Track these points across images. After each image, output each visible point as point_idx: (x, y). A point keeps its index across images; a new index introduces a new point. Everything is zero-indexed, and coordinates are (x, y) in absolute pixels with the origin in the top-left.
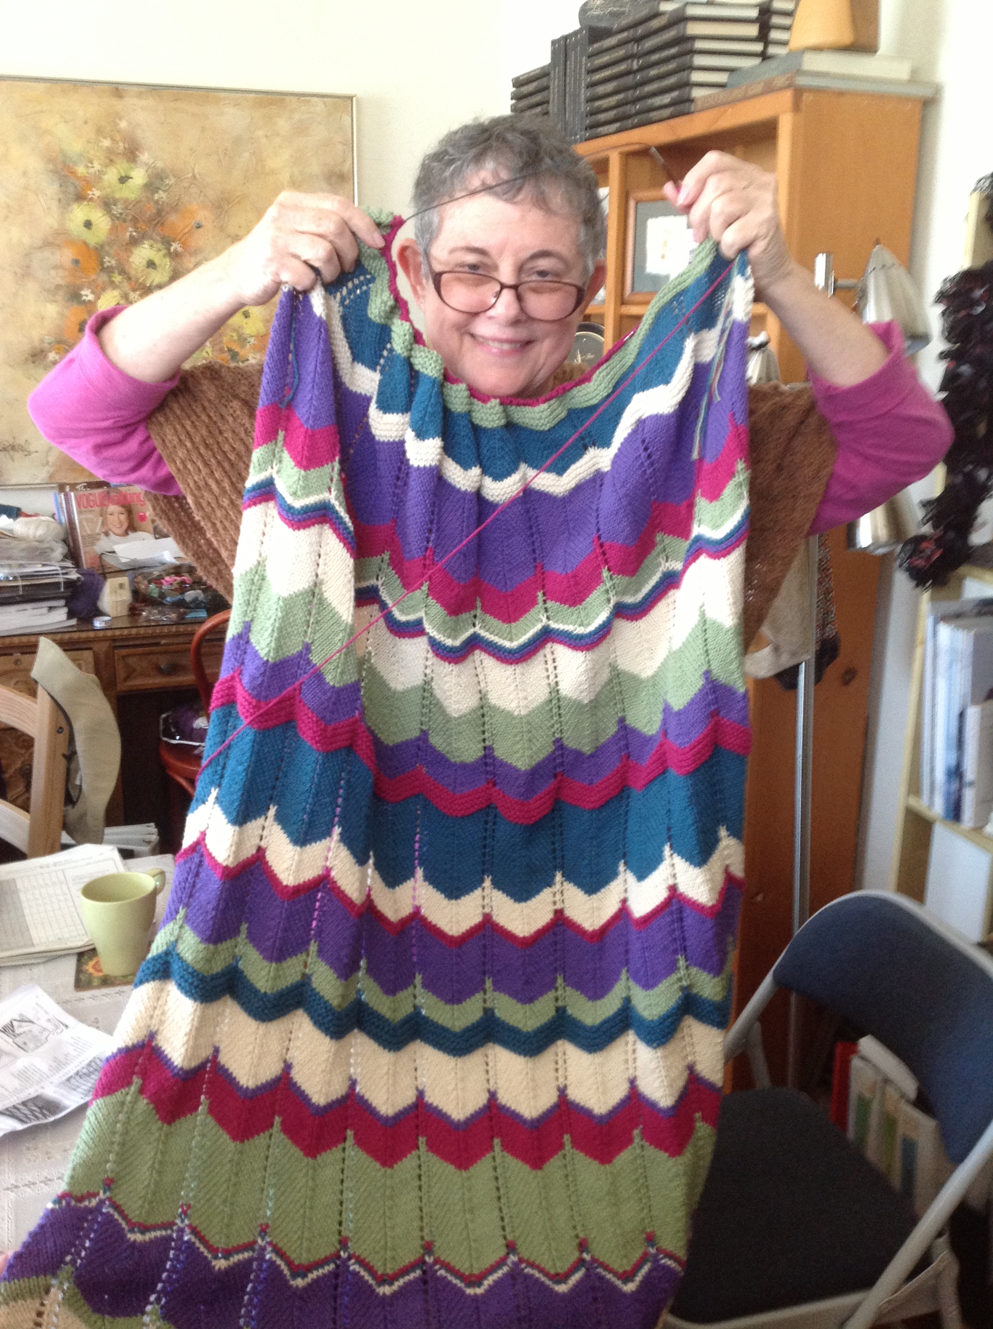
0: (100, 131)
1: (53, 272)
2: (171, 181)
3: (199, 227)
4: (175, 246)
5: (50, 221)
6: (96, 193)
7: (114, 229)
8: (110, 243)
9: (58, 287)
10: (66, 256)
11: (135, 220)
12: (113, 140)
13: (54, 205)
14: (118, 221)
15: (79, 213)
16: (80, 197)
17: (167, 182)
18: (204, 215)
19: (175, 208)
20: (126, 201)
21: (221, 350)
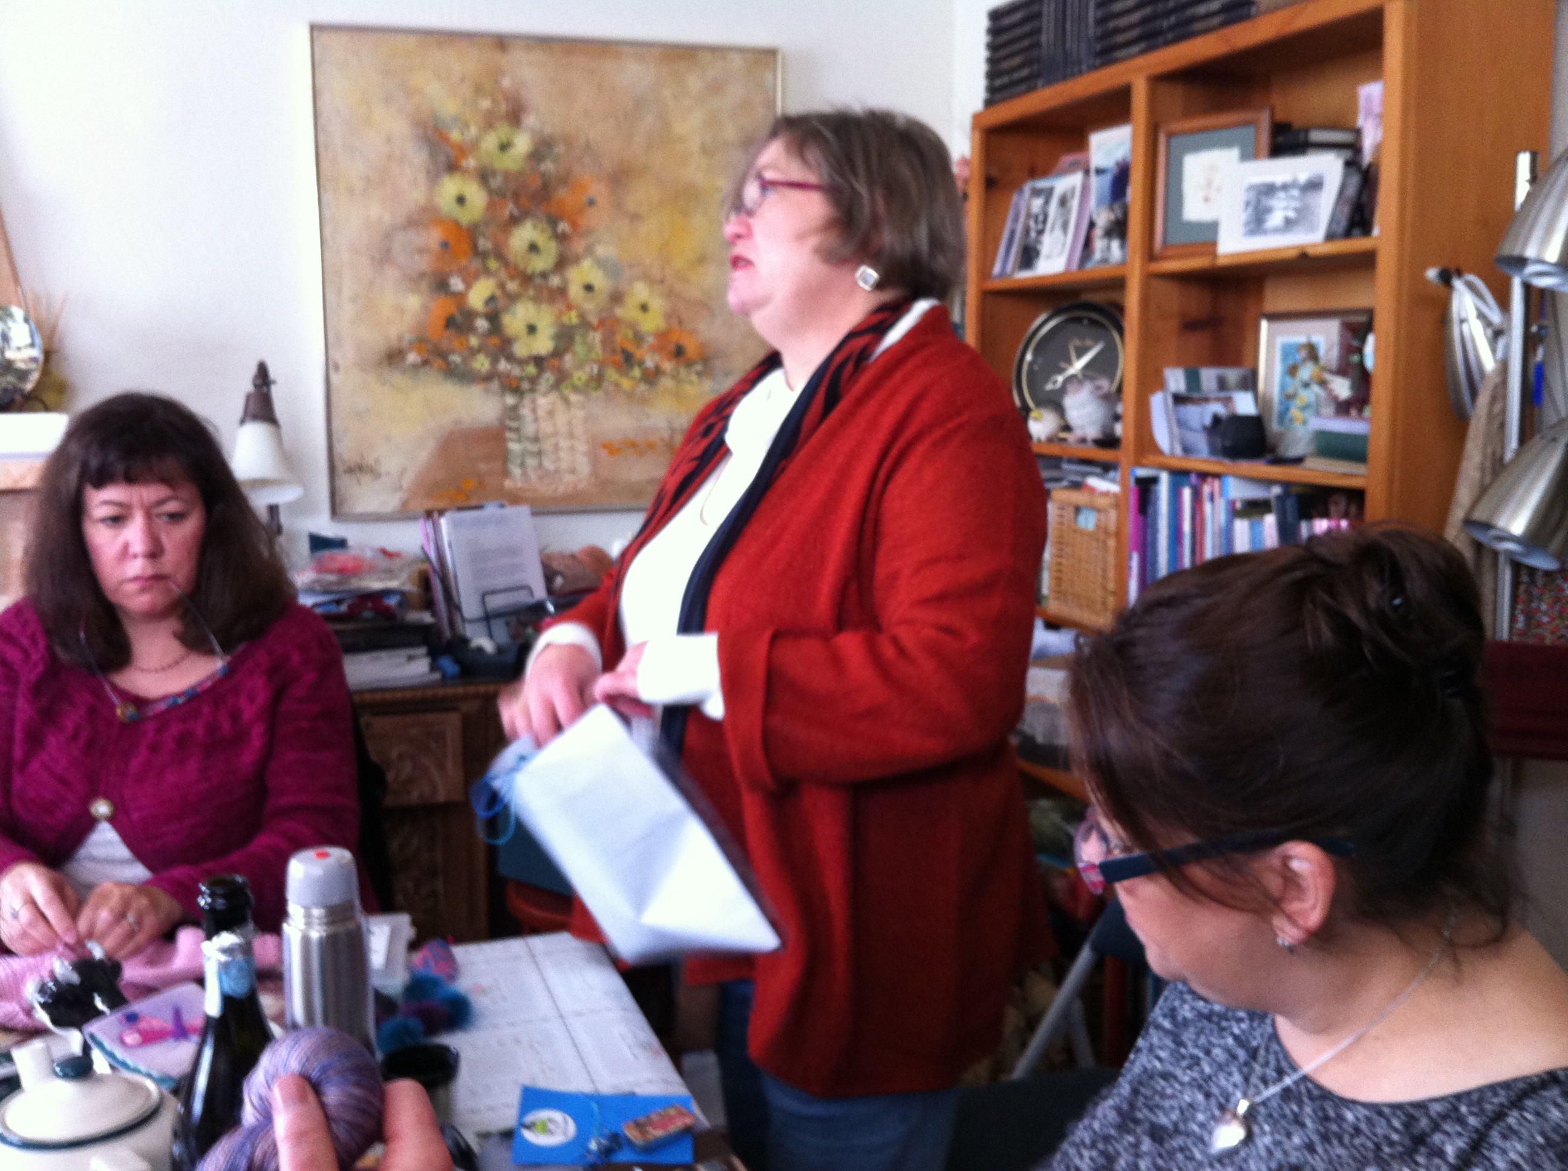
0: (478, 90)
1: (417, 258)
2: (560, 149)
3: (591, 203)
4: (563, 226)
5: (416, 196)
6: (471, 163)
7: (491, 206)
8: (487, 223)
9: (422, 275)
10: (433, 237)
11: (516, 196)
12: (494, 101)
13: (422, 178)
14: (496, 196)
15: (450, 187)
16: (453, 167)
17: (555, 149)
18: (598, 190)
19: (564, 179)
20: (507, 175)
21: (614, 351)
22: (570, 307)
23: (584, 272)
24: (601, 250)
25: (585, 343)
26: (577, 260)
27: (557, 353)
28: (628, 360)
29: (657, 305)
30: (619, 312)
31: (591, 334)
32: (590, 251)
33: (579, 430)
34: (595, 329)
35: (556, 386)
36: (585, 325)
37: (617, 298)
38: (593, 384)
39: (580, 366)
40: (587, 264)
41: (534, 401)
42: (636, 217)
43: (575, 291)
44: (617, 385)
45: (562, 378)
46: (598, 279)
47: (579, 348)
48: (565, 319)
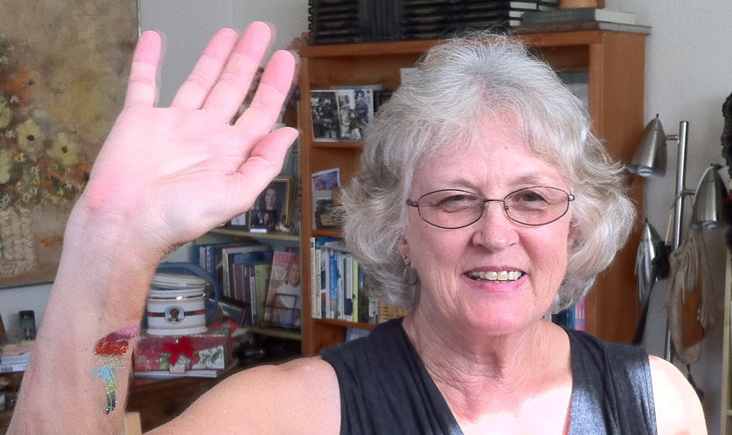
2: (12, 48)
4: (14, 99)
17: (8, 49)
18: (35, 75)
19: (14, 68)
21: (47, 178)
22: (19, 151)
23: (28, 128)
24: (38, 114)
25: (29, 174)
26: (23, 120)
27: (12, 182)
28: (56, 184)
29: (72, 147)
30: (49, 153)
31: (33, 168)
32: (31, 114)
33: (26, 232)
34: (35, 165)
35: (12, 204)
36: (29, 162)
37: (48, 144)
38: (35, 201)
39: (26, 190)
40: (29, 122)
43: (22, 141)
44: (50, 201)
45: (16, 198)
46: (36, 132)
47: (26, 178)
48: (17, 159)
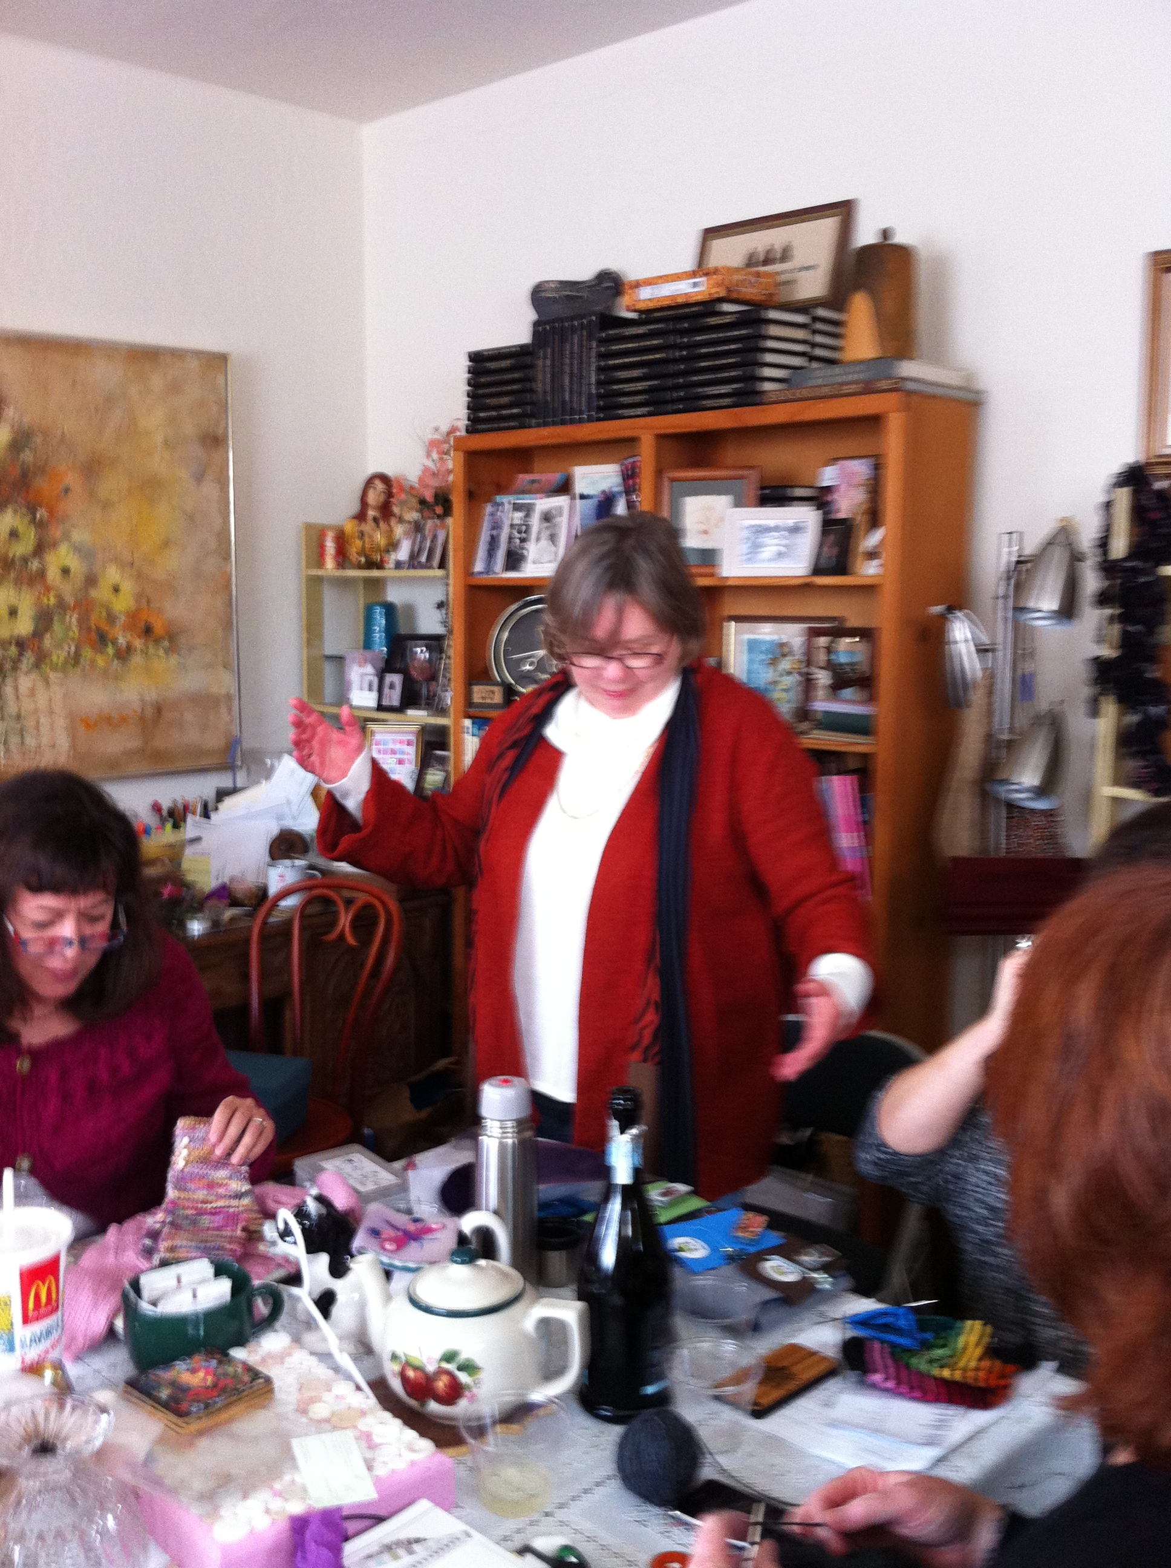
2: (38, 440)
3: (67, 490)
4: (41, 513)
17: (34, 440)
18: (72, 479)
19: (42, 469)
21: (89, 629)
22: (49, 589)
23: (61, 557)
24: (77, 536)
25: (62, 623)
26: (54, 545)
27: (37, 635)
28: (102, 639)
29: (128, 587)
30: (94, 593)
31: (69, 615)
32: (66, 536)
33: (58, 708)
34: (72, 610)
35: (37, 666)
36: (62, 606)
37: (91, 580)
38: (71, 663)
39: (59, 646)
40: (63, 549)
41: (16, 680)
42: (106, 505)
43: (53, 574)
44: (93, 662)
45: (41, 659)
46: (74, 563)
47: (57, 627)
48: (44, 601)
